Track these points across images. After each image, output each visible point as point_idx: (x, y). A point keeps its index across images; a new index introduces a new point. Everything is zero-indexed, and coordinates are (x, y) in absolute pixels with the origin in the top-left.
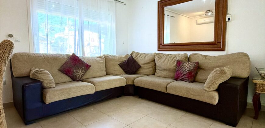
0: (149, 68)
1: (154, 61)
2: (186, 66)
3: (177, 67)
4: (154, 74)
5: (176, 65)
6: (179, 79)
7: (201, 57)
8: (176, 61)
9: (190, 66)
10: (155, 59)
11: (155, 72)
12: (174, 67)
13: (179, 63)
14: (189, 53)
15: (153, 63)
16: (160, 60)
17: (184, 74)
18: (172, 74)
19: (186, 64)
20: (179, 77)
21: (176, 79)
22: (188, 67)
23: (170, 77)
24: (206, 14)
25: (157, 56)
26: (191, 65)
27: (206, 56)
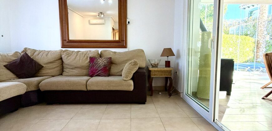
0: (55, 68)
1: (61, 59)
2: (100, 62)
3: (91, 63)
4: (61, 74)
5: (89, 62)
6: (94, 76)
7: (112, 53)
8: (89, 58)
9: (104, 62)
10: (63, 56)
11: (63, 71)
12: (88, 64)
13: (92, 59)
14: (100, 50)
15: (60, 61)
16: (69, 58)
17: (99, 70)
18: (85, 72)
19: (100, 60)
20: (95, 73)
21: (92, 76)
22: (101, 62)
23: (84, 75)
24: (99, 16)
25: (65, 53)
26: (104, 60)
27: (115, 52)
